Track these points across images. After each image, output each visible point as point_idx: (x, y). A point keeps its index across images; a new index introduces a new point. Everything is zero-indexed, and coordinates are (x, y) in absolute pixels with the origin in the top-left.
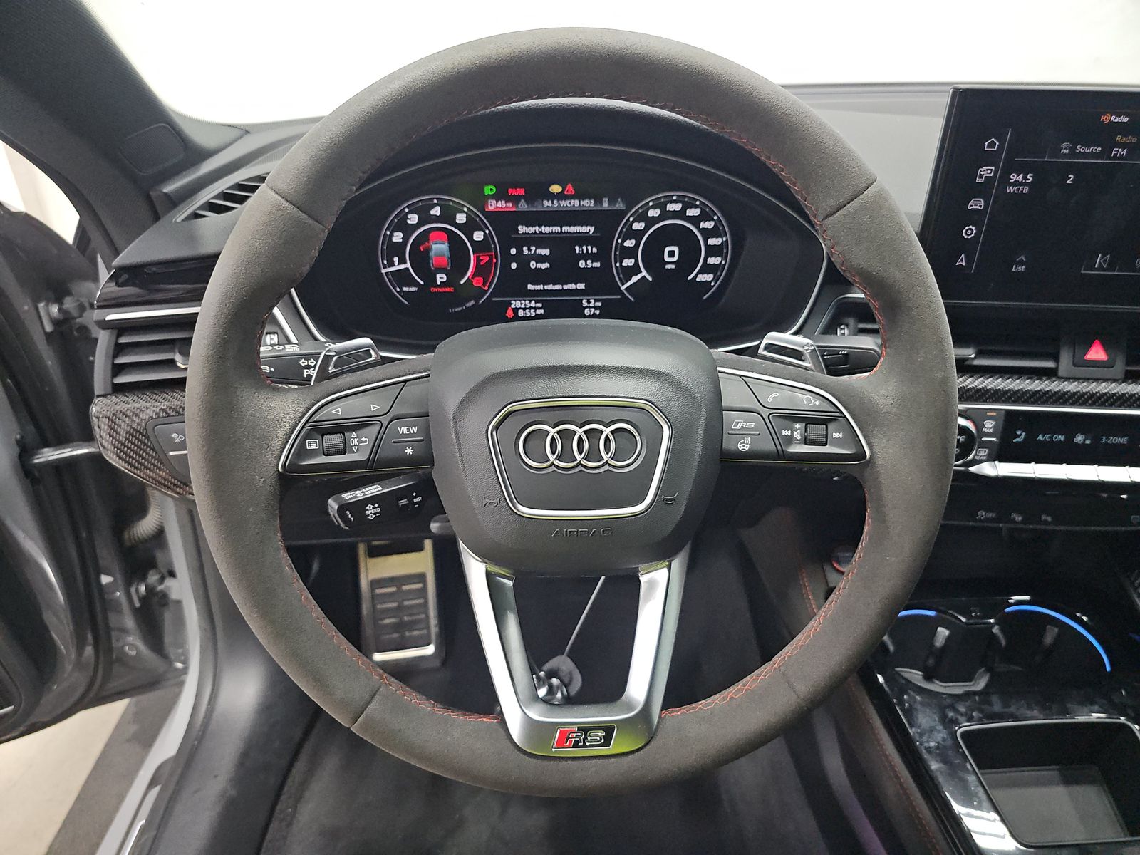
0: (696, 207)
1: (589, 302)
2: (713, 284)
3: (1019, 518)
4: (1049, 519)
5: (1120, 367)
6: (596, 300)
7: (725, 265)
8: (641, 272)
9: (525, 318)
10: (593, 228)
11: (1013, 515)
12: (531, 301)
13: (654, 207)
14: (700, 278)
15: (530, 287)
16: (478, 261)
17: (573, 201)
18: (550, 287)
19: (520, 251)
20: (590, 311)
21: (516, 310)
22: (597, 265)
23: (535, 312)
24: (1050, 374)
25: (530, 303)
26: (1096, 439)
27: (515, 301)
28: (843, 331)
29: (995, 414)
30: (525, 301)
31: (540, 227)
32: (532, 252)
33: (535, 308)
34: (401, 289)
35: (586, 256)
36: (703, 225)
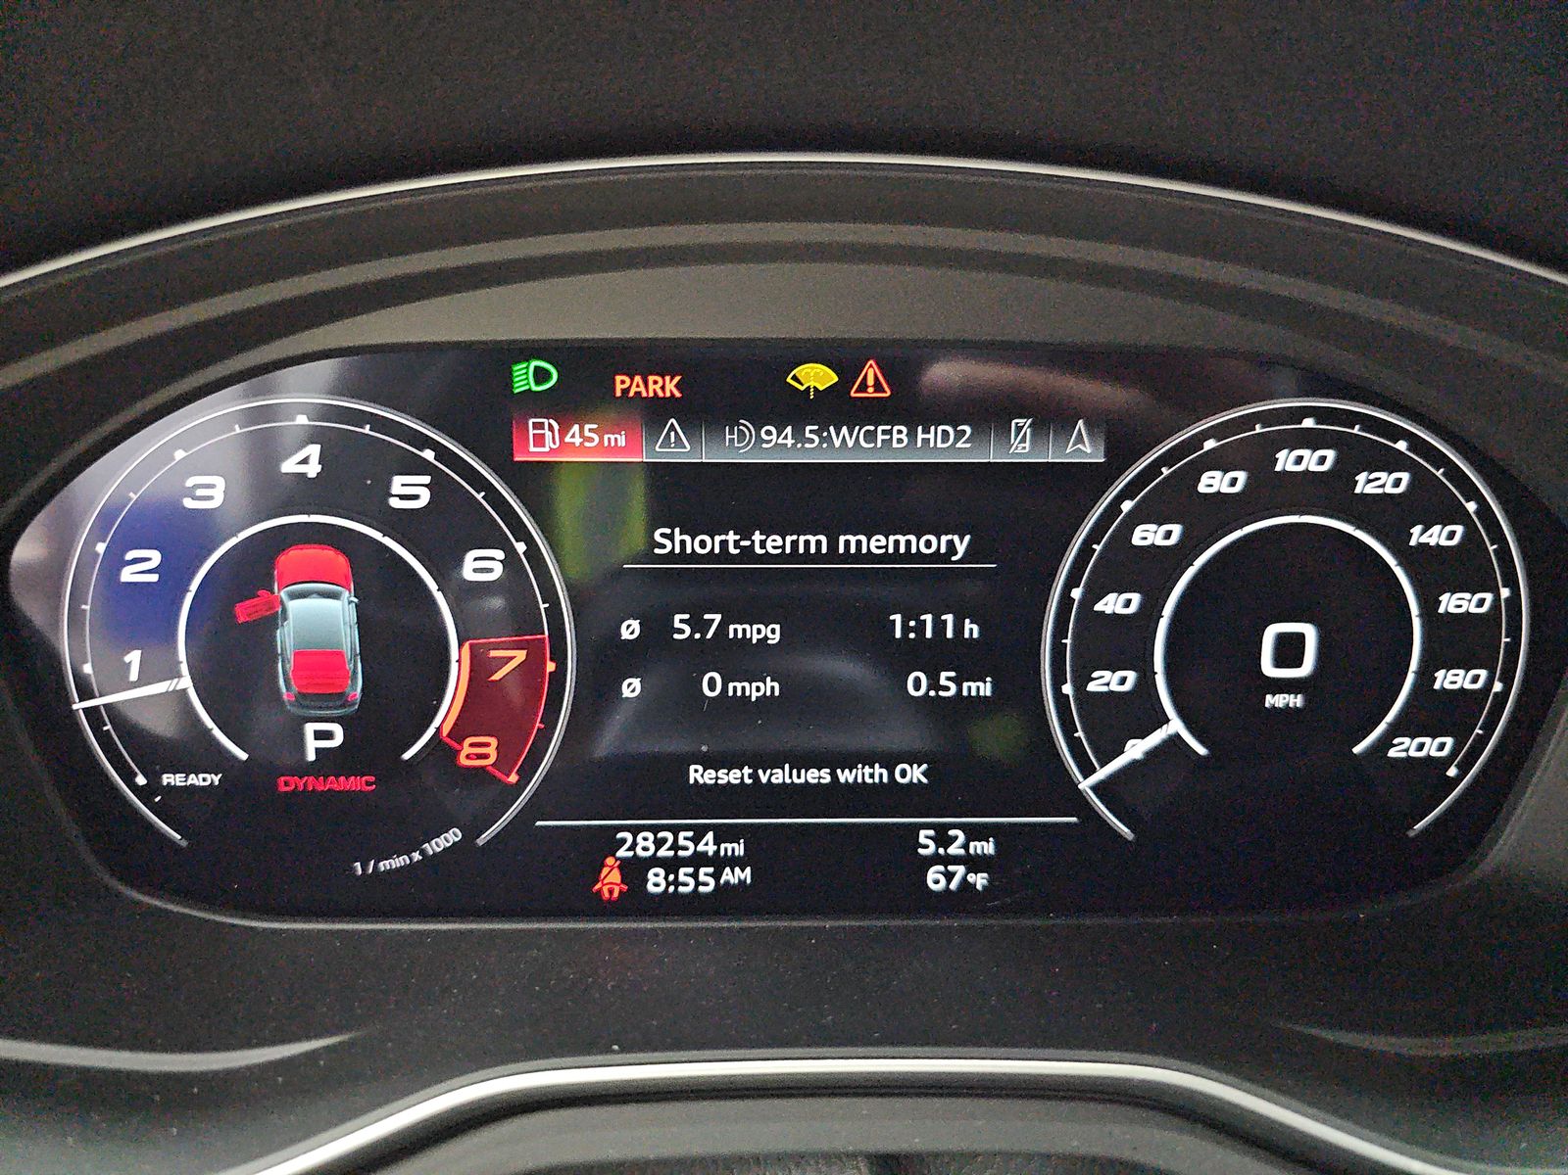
0: (1396, 460)
1: (943, 839)
2: (1452, 772)
6: (974, 833)
7: (1502, 698)
8: (1167, 721)
9: (672, 905)
10: (967, 539)
12: (698, 833)
13: (1220, 462)
14: (1405, 748)
15: (696, 775)
16: (480, 668)
17: (881, 429)
18: (780, 776)
19: (657, 629)
20: (949, 876)
21: (635, 870)
22: (981, 688)
23: (717, 876)
25: (696, 840)
27: (634, 831)
30: (675, 830)
31: (744, 530)
32: (711, 634)
33: (719, 863)
34: (153, 777)
35: (935, 654)
36: (1418, 536)
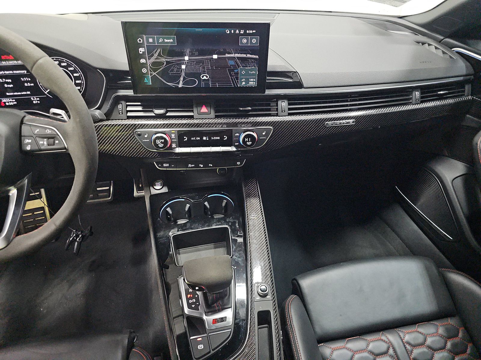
0: (64, 62)
1: (34, 98)
2: (81, 90)
3: (202, 166)
4: (211, 165)
5: (213, 114)
6: (37, 98)
7: (83, 83)
9: (10, 106)
10: (26, 71)
11: (200, 165)
12: (10, 99)
15: (8, 94)
17: (14, 61)
18: (16, 94)
20: (36, 102)
21: (5, 103)
22: (33, 85)
23: (13, 103)
24: (191, 117)
26: (210, 138)
27: (3, 99)
28: (120, 106)
29: (174, 132)
31: (4, 71)
32: (4, 81)
35: (27, 82)
36: (69, 69)
